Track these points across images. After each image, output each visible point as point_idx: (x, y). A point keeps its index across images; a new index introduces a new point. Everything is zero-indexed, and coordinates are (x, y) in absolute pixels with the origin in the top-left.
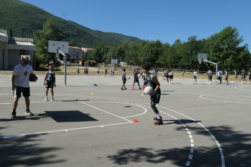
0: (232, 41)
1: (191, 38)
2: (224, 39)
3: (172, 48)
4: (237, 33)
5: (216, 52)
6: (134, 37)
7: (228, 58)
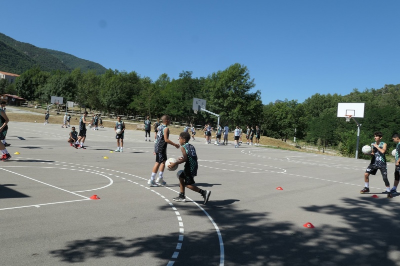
0: (241, 85)
1: (184, 74)
2: (230, 80)
3: (154, 86)
4: (248, 74)
5: (218, 98)
6: (93, 63)
7: (234, 108)
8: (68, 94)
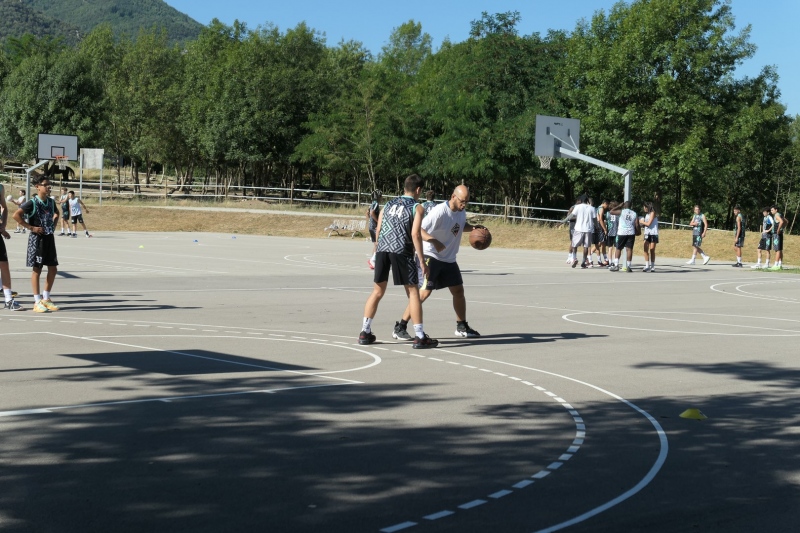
1: (490, 23)
3: (383, 76)
4: (724, 10)
8: (79, 121)
